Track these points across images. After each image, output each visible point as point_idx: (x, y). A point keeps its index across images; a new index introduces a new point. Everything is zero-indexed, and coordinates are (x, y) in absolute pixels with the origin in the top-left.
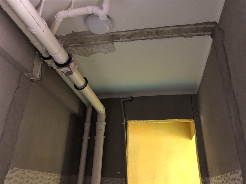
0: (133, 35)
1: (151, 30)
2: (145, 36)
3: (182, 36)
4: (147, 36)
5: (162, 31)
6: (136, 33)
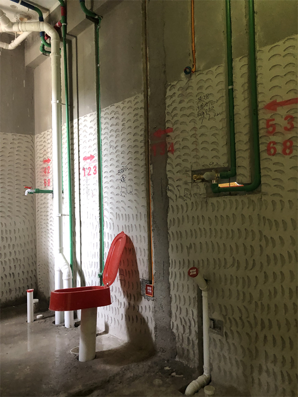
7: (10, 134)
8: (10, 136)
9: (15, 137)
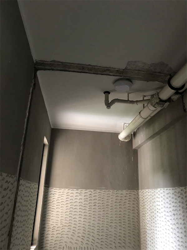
0: (104, 71)
1: (88, 72)
2: (95, 68)
3: (62, 63)
4: (93, 68)
5: (79, 69)
6: (101, 72)
7: (124, 191)
8: (124, 192)
9: (127, 192)
